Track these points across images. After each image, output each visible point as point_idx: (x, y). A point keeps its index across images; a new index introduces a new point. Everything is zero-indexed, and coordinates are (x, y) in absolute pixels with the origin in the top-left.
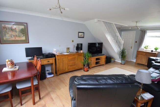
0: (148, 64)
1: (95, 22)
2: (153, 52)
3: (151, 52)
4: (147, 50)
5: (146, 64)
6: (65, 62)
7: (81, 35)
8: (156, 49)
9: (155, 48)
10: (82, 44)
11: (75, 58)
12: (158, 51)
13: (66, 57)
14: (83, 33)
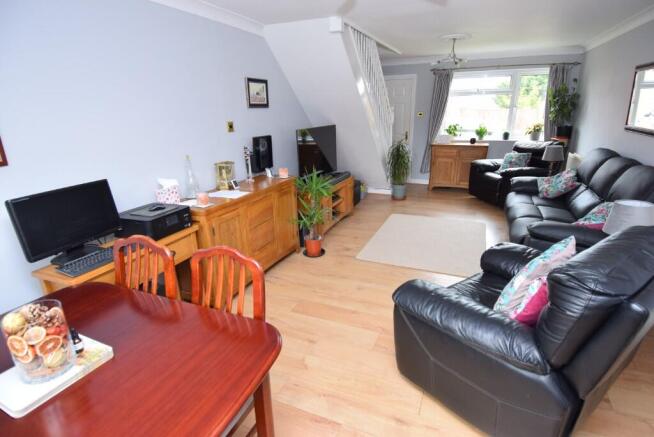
0: (470, 185)
1: (332, 29)
2: (476, 144)
3: (469, 144)
4: (456, 139)
5: (465, 185)
6: (238, 235)
7: (259, 94)
8: (480, 133)
9: (479, 129)
10: (268, 139)
11: (270, 209)
12: (486, 138)
13: (241, 210)
14: (264, 85)
